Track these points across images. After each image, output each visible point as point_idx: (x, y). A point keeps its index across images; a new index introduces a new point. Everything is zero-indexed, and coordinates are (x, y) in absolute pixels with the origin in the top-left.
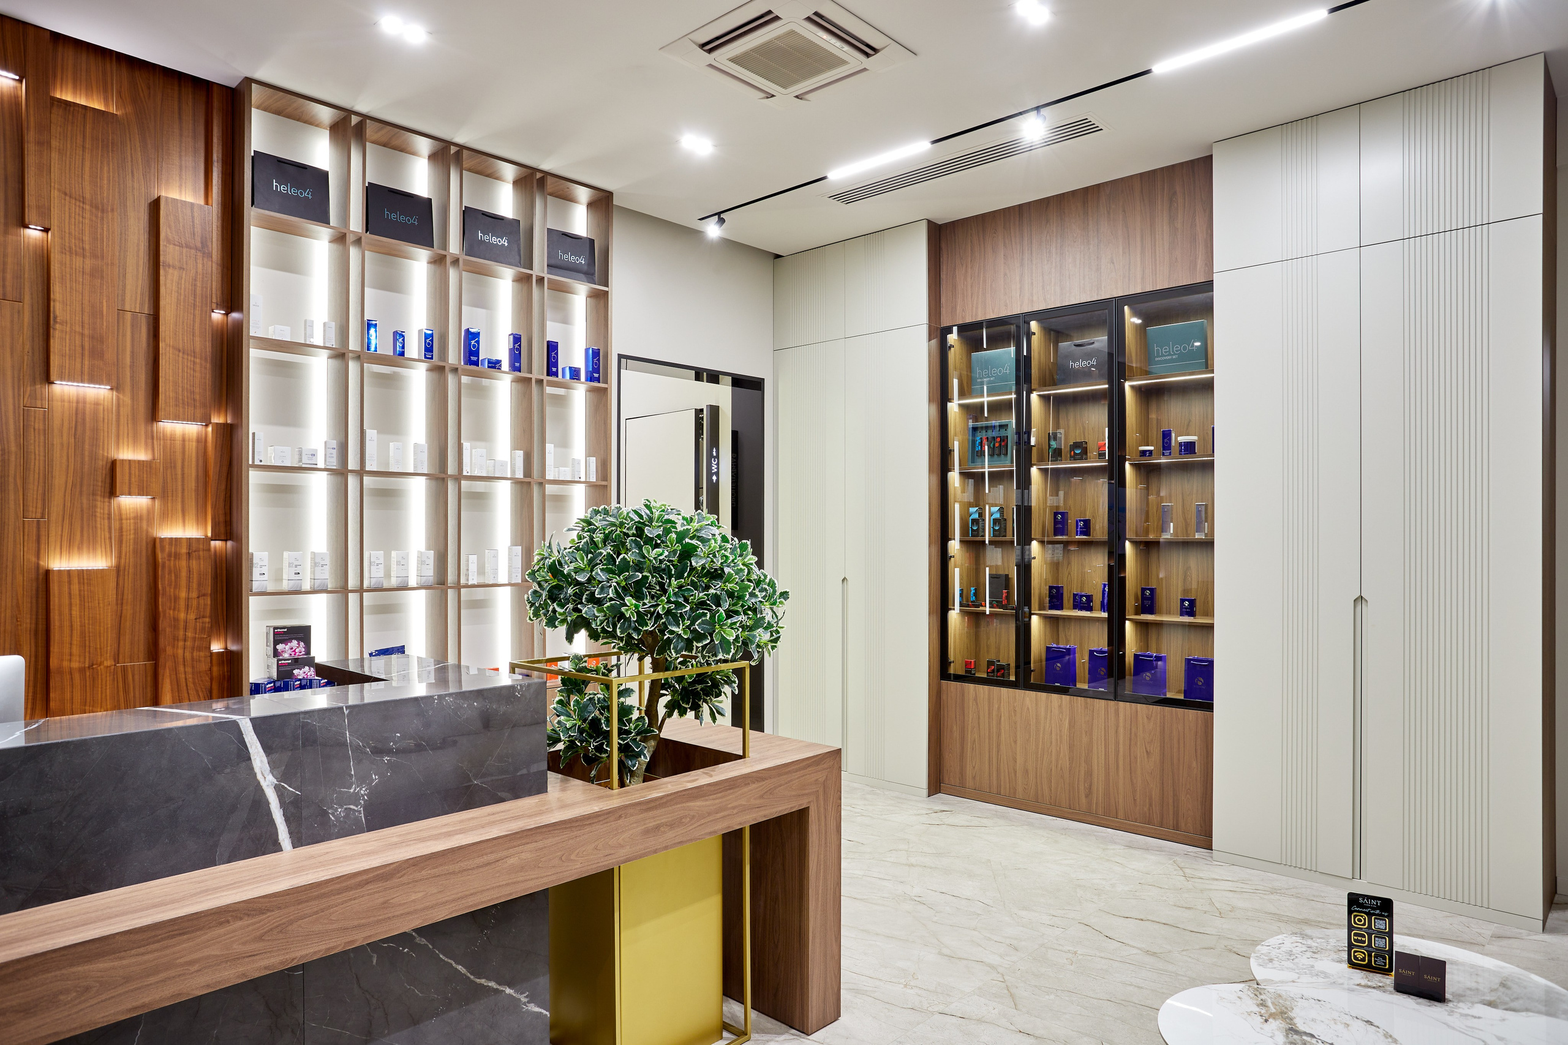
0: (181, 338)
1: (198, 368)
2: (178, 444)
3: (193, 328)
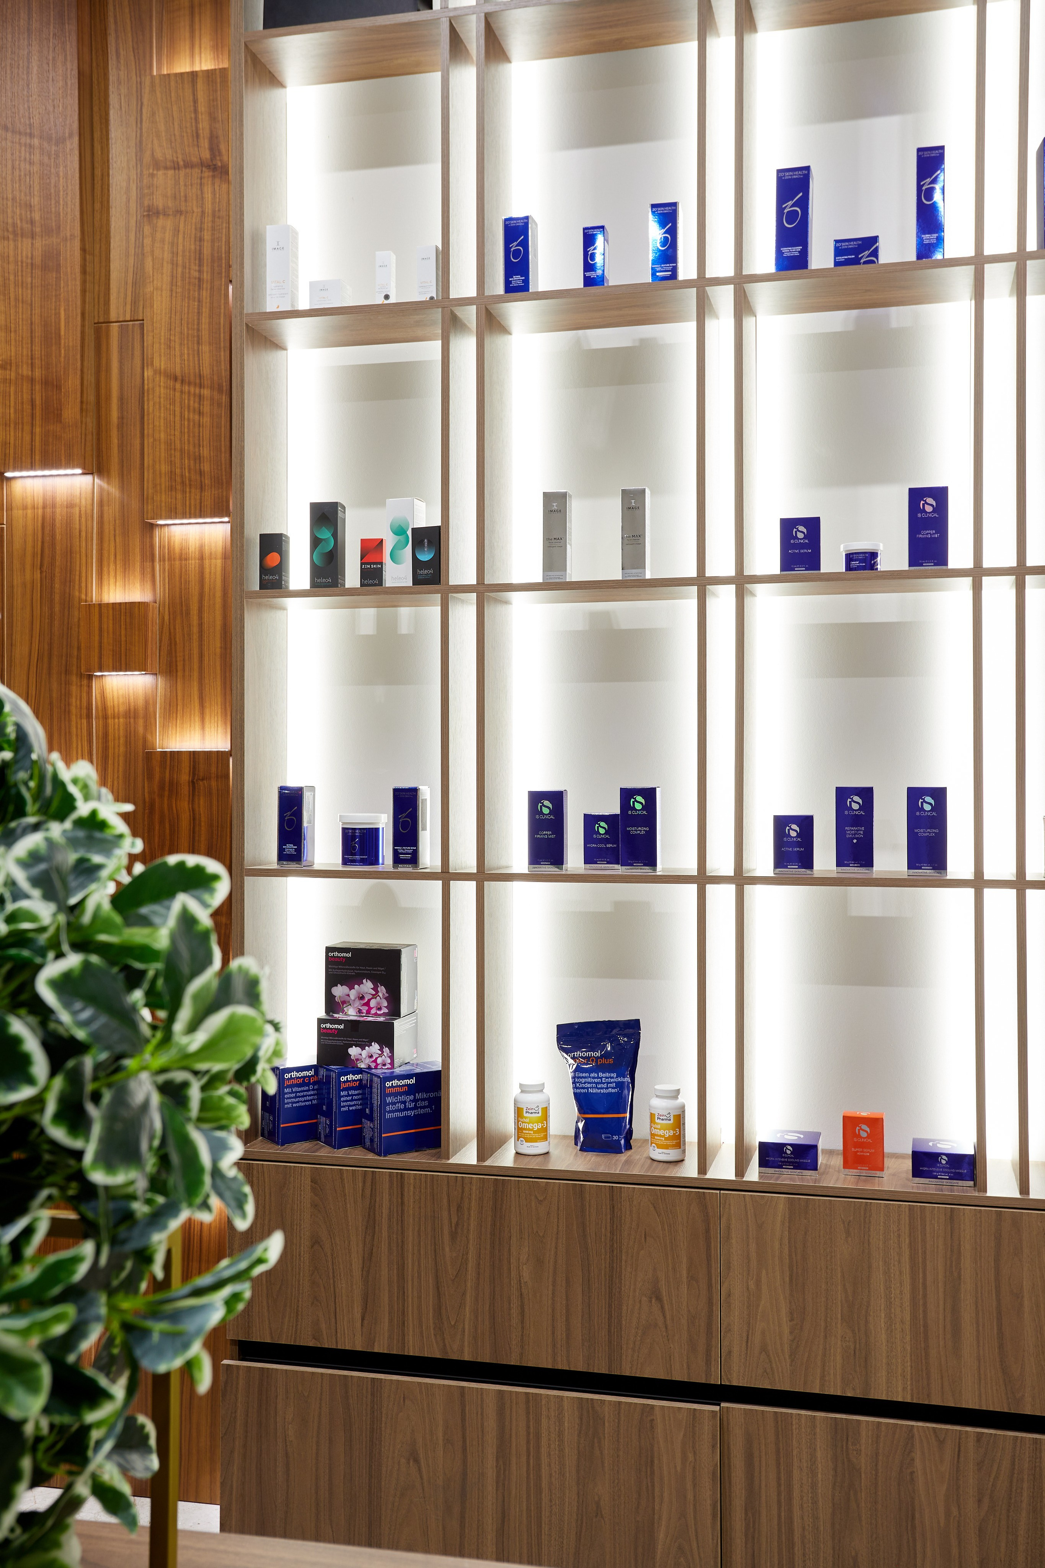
0: (178, 353)
1: (206, 408)
2: (193, 564)
3: (198, 330)
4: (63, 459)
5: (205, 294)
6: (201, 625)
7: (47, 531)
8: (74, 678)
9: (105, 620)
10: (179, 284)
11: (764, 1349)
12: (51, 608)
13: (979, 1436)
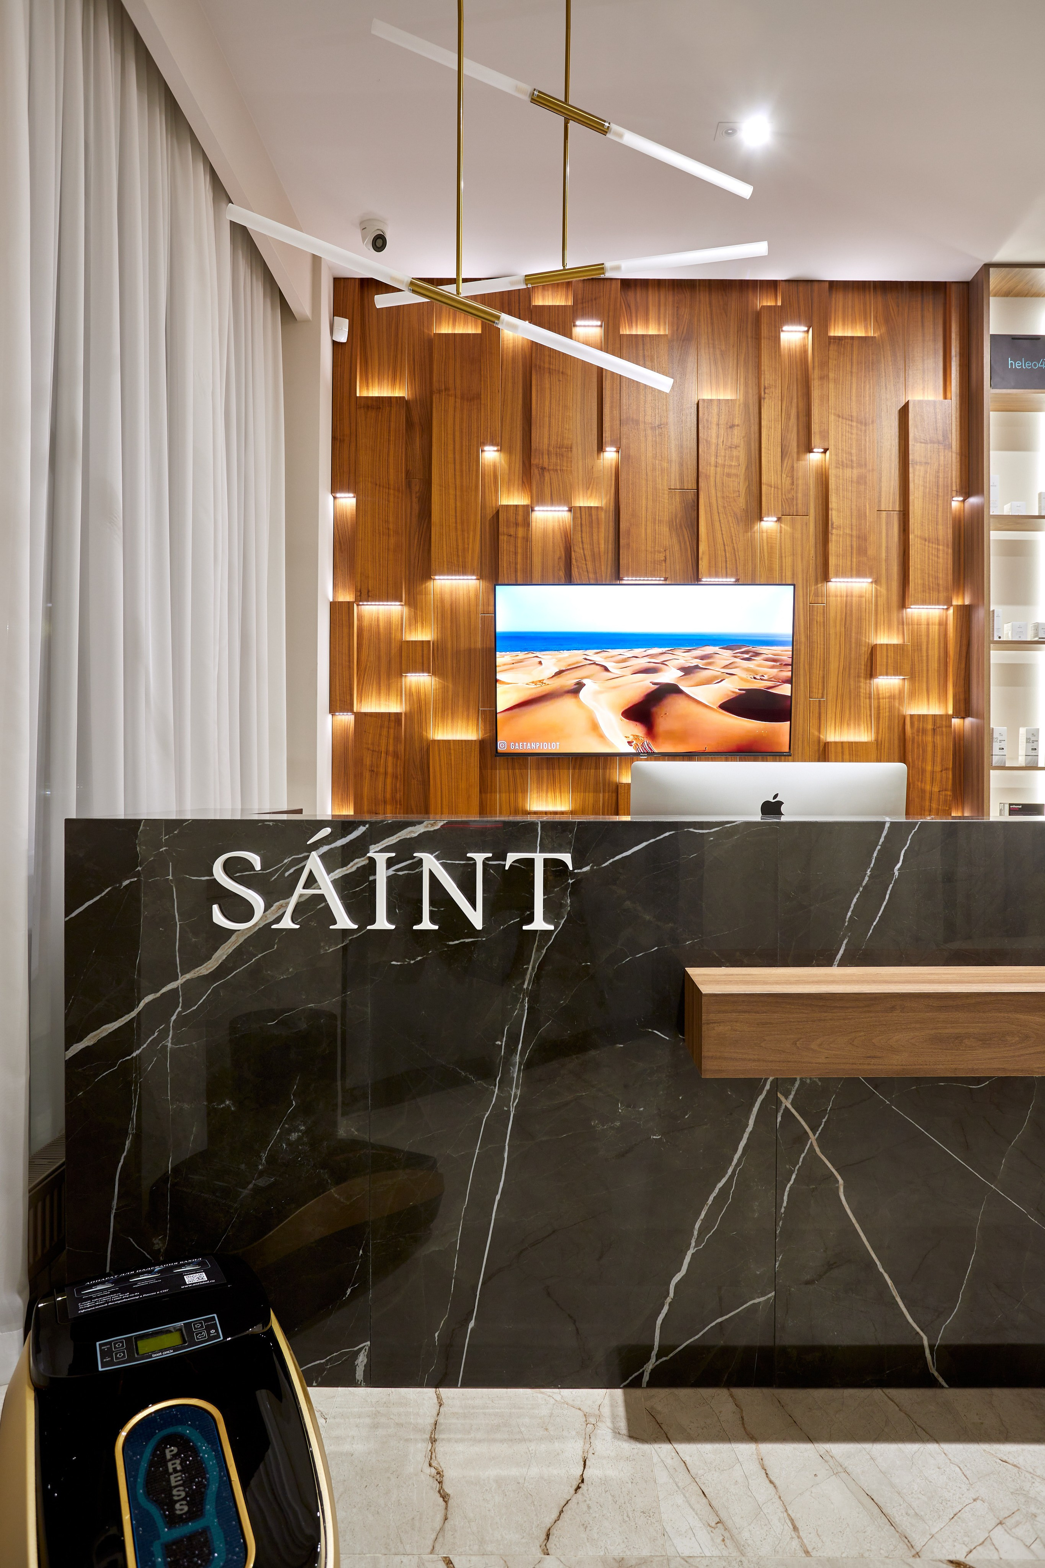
0: (927, 529)
1: (941, 555)
2: (924, 627)
3: (937, 518)
4: (868, 573)
5: (940, 502)
6: (927, 656)
7: (848, 608)
8: (862, 680)
9: (889, 651)
10: (927, 496)
12: (850, 645)
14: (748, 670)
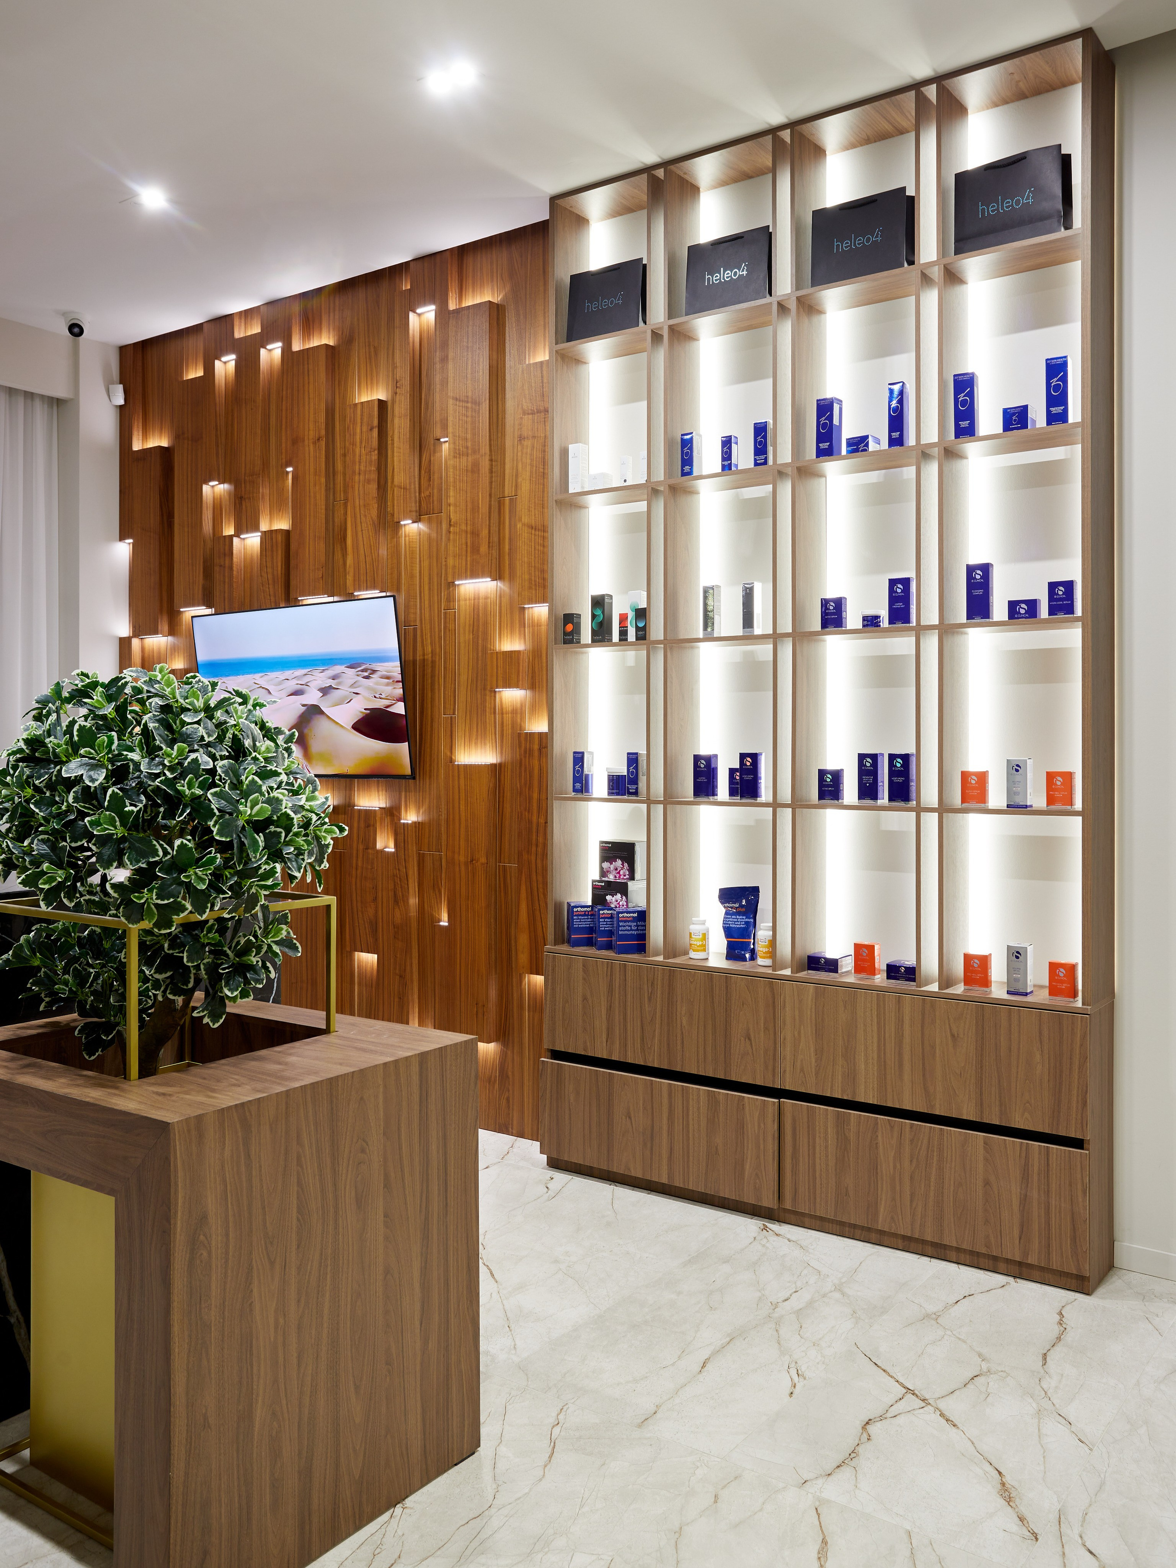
0: (529, 513)
8: (488, 692)
10: (531, 476)
11: (802, 1070)
12: (477, 654)
13: (912, 1126)
14: (369, 688)
